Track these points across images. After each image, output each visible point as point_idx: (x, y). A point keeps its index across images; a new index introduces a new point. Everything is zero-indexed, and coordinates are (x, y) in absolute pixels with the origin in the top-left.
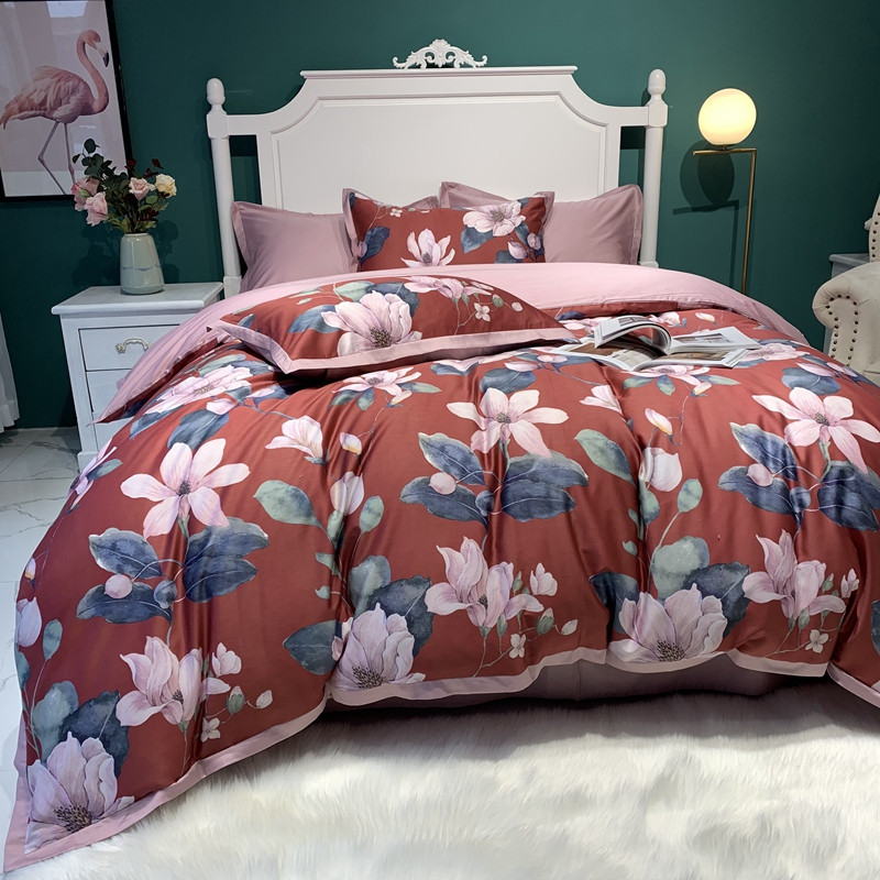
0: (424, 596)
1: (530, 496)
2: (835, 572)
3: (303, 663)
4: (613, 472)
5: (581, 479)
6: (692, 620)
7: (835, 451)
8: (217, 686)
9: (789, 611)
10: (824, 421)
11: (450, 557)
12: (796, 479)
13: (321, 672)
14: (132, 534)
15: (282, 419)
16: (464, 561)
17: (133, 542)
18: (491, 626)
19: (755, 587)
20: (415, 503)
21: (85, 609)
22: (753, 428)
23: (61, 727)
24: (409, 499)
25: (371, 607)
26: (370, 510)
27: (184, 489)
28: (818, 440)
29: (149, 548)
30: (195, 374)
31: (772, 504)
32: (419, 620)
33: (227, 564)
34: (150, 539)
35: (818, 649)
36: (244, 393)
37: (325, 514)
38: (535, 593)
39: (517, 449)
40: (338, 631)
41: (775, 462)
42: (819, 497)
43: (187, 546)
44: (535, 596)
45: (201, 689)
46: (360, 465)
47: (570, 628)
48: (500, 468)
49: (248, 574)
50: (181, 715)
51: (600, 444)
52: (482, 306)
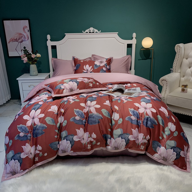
0: (73, 138)
1: (92, 121)
3: (52, 148)
4: (107, 117)
5: (101, 118)
6: (120, 143)
7: (147, 114)
8: (37, 152)
9: (137, 142)
10: (146, 108)
11: (78, 131)
12: (139, 119)
13: (55, 150)
14: (24, 126)
15: (51, 106)
16: (80, 132)
17: (24, 127)
18: (85, 143)
19: (131, 138)
20: (72, 121)
21: (16, 138)
22: (133, 109)
23: (12, 158)
24: (71, 121)
25: (64, 139)
26: (65, 122)
27: (33, 118)
28: (144, 112)
29: (27, 128)
30: (38, 96)
31: (135, 123)
32: (72, 142)
33: (40, 131)
34: (27, 126)
35: (143, 149)
36: (46, 100)
37: (57, 123)
38: (92, 138)
39: (91, 112)
40: (59, 143)
42: (143, 122)
43: (33, 128)
45: (35, 152)
46: (63, 114)
47: (99, 144)
48: (88, 116)
49: (43, 133)
50: (31, 157)
51: (105, 111)
52: (91, 84)
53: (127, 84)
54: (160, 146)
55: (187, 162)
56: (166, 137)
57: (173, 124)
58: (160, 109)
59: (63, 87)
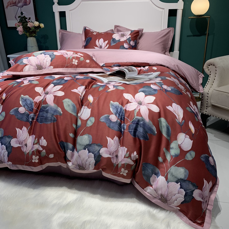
0: (10, 141)
1: (44, 117)
2: (130, 152)
4: (70, 112)
5: (60, 113)
6: (85, 159)
7: (139, 114)
9: (114, 161)
10: (140, 104)
11: (19, 131)
12: (124, 120)
16: (23, 133)
18: (27, 152)
19: (104, 153)
20: (13, 115)
22: (116, 103)
26: (2, 115)
28: (135, 109)
31: (115, 128)
32: (9, 147)
35: (125, 174)
39: (45, 102)
41: (119, 115)
42: (129, 127)
44: (40, 146)
47: (52, 156)
51: (69, 103)
52: (75, 60)
53: (144, 67)
54: (157, 174)
55: (207, 211)
56: (171, 160)
57: (188, 137)
58: (170, 106)
59: (27, 61)
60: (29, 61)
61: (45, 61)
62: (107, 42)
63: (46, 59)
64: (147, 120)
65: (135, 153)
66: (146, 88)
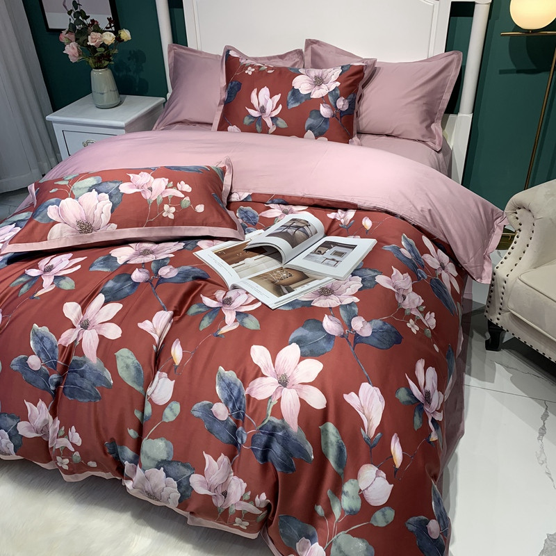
0: (16, 426)
1: (76, 385)
2: (252, 491)
4: (130, 383)
5: (108, 383)
6: (160, 487)
7: (277, 410)
9: (219, 503)
11: (31, 409)
16: (39, 412)
19: (198, 483)
20: (17, 371)
22: (232, 374)
24: (15, 368)
28: (270, 398)
32: (15, 437)
35: (244, 527)
38: (71, 441)
39: (80, 351)
41: (234, 406)
42: (253, 439)
47: (93, 464)
48: (69, 360)
51: (129, 362)
52: (170, 207)
54: (311, 538)
56: (341, 517)
57: (384, 475)
58: (353, 394)
59: (56, 212)
60: (61, 212)
61: (97, 212)
62: (277, 98)
63: (100, 205)
64: (294, 427)
65: (264, 496)
66: (310, 330)
